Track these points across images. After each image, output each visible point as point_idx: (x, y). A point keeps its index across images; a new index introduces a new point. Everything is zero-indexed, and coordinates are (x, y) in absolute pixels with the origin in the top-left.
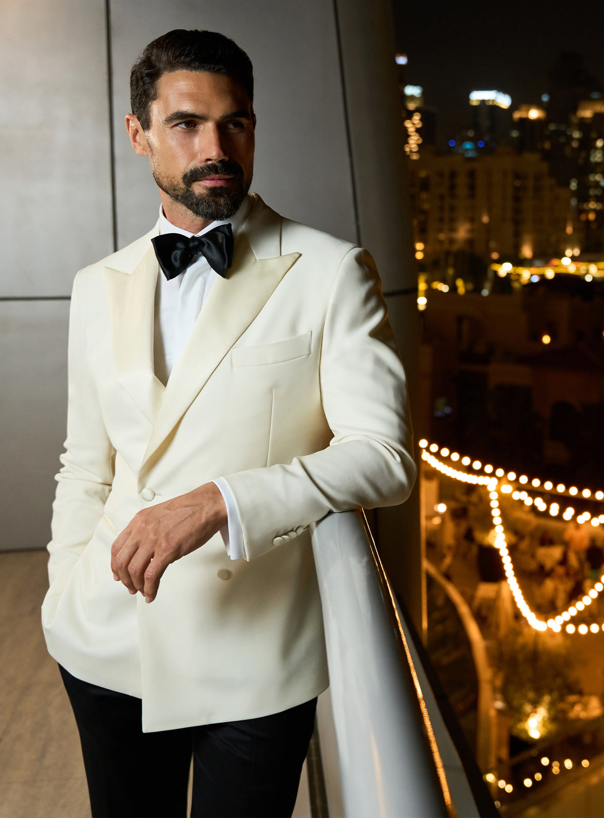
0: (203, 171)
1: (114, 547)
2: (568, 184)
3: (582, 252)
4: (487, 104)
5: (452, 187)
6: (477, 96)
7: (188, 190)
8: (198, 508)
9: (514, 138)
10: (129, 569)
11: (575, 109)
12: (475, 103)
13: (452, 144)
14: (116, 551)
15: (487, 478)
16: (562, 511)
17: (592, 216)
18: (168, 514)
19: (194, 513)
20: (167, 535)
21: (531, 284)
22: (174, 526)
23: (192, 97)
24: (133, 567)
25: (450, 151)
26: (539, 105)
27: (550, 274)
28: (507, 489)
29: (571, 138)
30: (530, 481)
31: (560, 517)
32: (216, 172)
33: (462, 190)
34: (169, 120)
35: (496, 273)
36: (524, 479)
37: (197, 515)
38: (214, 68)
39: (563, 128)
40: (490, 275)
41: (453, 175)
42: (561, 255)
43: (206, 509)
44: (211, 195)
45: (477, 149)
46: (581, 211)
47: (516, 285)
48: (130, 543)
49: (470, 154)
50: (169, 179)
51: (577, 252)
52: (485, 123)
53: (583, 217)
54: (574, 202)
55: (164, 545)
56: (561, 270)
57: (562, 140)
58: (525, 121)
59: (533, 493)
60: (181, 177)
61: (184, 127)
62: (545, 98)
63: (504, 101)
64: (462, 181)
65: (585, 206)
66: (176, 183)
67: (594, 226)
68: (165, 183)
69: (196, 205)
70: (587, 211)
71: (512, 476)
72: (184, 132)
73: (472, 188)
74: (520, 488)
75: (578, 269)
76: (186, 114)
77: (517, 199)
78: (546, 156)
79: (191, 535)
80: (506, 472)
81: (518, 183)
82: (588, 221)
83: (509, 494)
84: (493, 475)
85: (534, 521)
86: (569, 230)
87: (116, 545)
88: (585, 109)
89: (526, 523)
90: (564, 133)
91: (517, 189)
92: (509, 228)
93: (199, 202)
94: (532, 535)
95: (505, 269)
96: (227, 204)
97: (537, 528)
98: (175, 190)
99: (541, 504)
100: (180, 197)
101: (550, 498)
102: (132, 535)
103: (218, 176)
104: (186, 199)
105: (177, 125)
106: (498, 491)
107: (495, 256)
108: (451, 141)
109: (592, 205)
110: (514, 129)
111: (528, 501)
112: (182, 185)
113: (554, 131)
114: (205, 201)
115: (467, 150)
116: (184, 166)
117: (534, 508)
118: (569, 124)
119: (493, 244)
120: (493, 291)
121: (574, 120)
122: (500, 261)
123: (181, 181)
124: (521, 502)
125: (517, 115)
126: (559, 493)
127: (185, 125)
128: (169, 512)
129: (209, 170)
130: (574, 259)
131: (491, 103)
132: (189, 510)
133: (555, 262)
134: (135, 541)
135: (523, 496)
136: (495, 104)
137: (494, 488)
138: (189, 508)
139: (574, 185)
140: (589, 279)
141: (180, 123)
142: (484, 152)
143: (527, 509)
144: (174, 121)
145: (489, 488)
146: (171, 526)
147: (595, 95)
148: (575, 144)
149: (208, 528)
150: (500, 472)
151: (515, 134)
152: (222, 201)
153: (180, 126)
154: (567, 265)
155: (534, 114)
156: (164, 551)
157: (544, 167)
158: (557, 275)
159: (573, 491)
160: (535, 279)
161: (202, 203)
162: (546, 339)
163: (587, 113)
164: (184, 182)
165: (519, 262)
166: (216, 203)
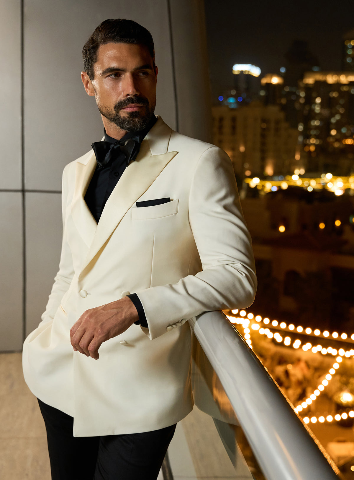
0: (125, 102)
1: (71, 331)
2: (297, 127)
3: (306, 172)
4: (244, 73)
5: (221, 128)
6: (238, 68)
7: (117, 115)
8: (120, 310)
9: (261, 96)
10: (80, 345)
11: (302, 77)
12: (236, 73)
13: (221, 99)
14: (73, 333)
15: (242, 319)
16: (292, 342)
17: (312, 148)
18: (103, 313)
19: (118, 313)
20: (102, 325)
21: (272, 193)
22: (106, 320)
23: (117, 59)
24: (82, 344)
25: (220, 104)
26: (279, 74)
27: (284, 186)
28: (256, 327)
29: (299, 97)
30: (271, 322)
31: (291, 347)
32: (133, 102)
33: (227, 129)
34: (104, 73)
35: (248, 185)
36: (267, 321)
37: (120, 314)
38: (129, 41)
39: (294, 90)
40: (244, 186)
41: (221, 119)
42: (292, 173)
43: (125, 310)
44: (130, 117)
45: (237, 102)
46: (305, 145)
47: (262, 193)
48: (80, 329)
49: (233, 106)
50: (106, 108)
51: (302, 171)
52: (243, 85)
53: (306, 149)
54: (300, 139)
55: (99, 331)
56: (292, 184)
57: (293, 98)
58: (269, 85)
59: (273, 330)
60: (113, 107)
61: (114, 77)
62: (283, 70)
63: (255, 71)
64: (227, 124)
65: (308, 142)
66: (110, 110)
67: (314, 155)
68: (104, 111)
69: (122, 123)
70: (310, 145)
71: (259, 318)
72: (113, 80)
73: (234, 128)
74: (264, 326)
75: (303, 184)
76: (113, 69)
77: (263, 136)
78: (283, 108)
79: (116, 326)
80: (255, 316)
81: (264, 126)
82: (310, 152)
83: (257, 330)
84: (246, 317)
85: (273, 349)
86: (298, 157)
87: (72, 330)
88: (309, 77)
89: (267, 350)
90: (294, 93)
91: (264, 130)
92: (258, 155)
93: (123, 122)
94: (273, 358)
95: (255, 182)
96: (140, 122)
97: (276, 354)
98: (109, 115)
99: (278, 338)
100: (112, 119)
101: (285, 333)
102: (82, 324)
103: (133, 104)
104: (116, 121)
105: (109, 76)
106: (250, 328)
107: (248, 173)
108: (219, 97)
109: (313, 141)
110: (262, 89)
111: (270, 335)
112: (114, 112)
113: (288, 92)
114: (127, 121)
115: (231, 103)
116: (115, 100)
117: (273, 340)
118: (298, 87)
119: (247, 166)
120: (247, 196)
121: (301, 85)
122: (251, 177)
123: (113, 109)
124: (265, 336)
125: (264, 81)
126: (290, 330)
127: (114, 76)
128: (103, 311)
129: (129, 101)
130: (300, 176)
131: (247, 73)
132: (115, 311)
133: (288, 177)
134: (84, 328)
135: (267, 332)
136: (250, 73)
137: (248, 326)
138: (114, 310)
139: (301, 128)
140: (310, 189)
141: (111, 75)
142: (243, 104)
143: (269, 341)
144: (107, 73)
145: (243, 326)
146: (105, 320)
147: (316, 69)
148: (302, 101)
149: (126, 322)
150: (251, 316)
151: (262, 93)
152: (137, 120)
153: (111, 76)
154: (296, 179)
155: (275, 80)
156: (100, 334)
157: (282, 115)
158: (290, 187)
159: (300, 329)
160: (275, 189)
161: (125, 122)
162: (282, 229)
163: (310, 80)
164: (115, 110)
165: (264, 177)
166: (133, 121)
